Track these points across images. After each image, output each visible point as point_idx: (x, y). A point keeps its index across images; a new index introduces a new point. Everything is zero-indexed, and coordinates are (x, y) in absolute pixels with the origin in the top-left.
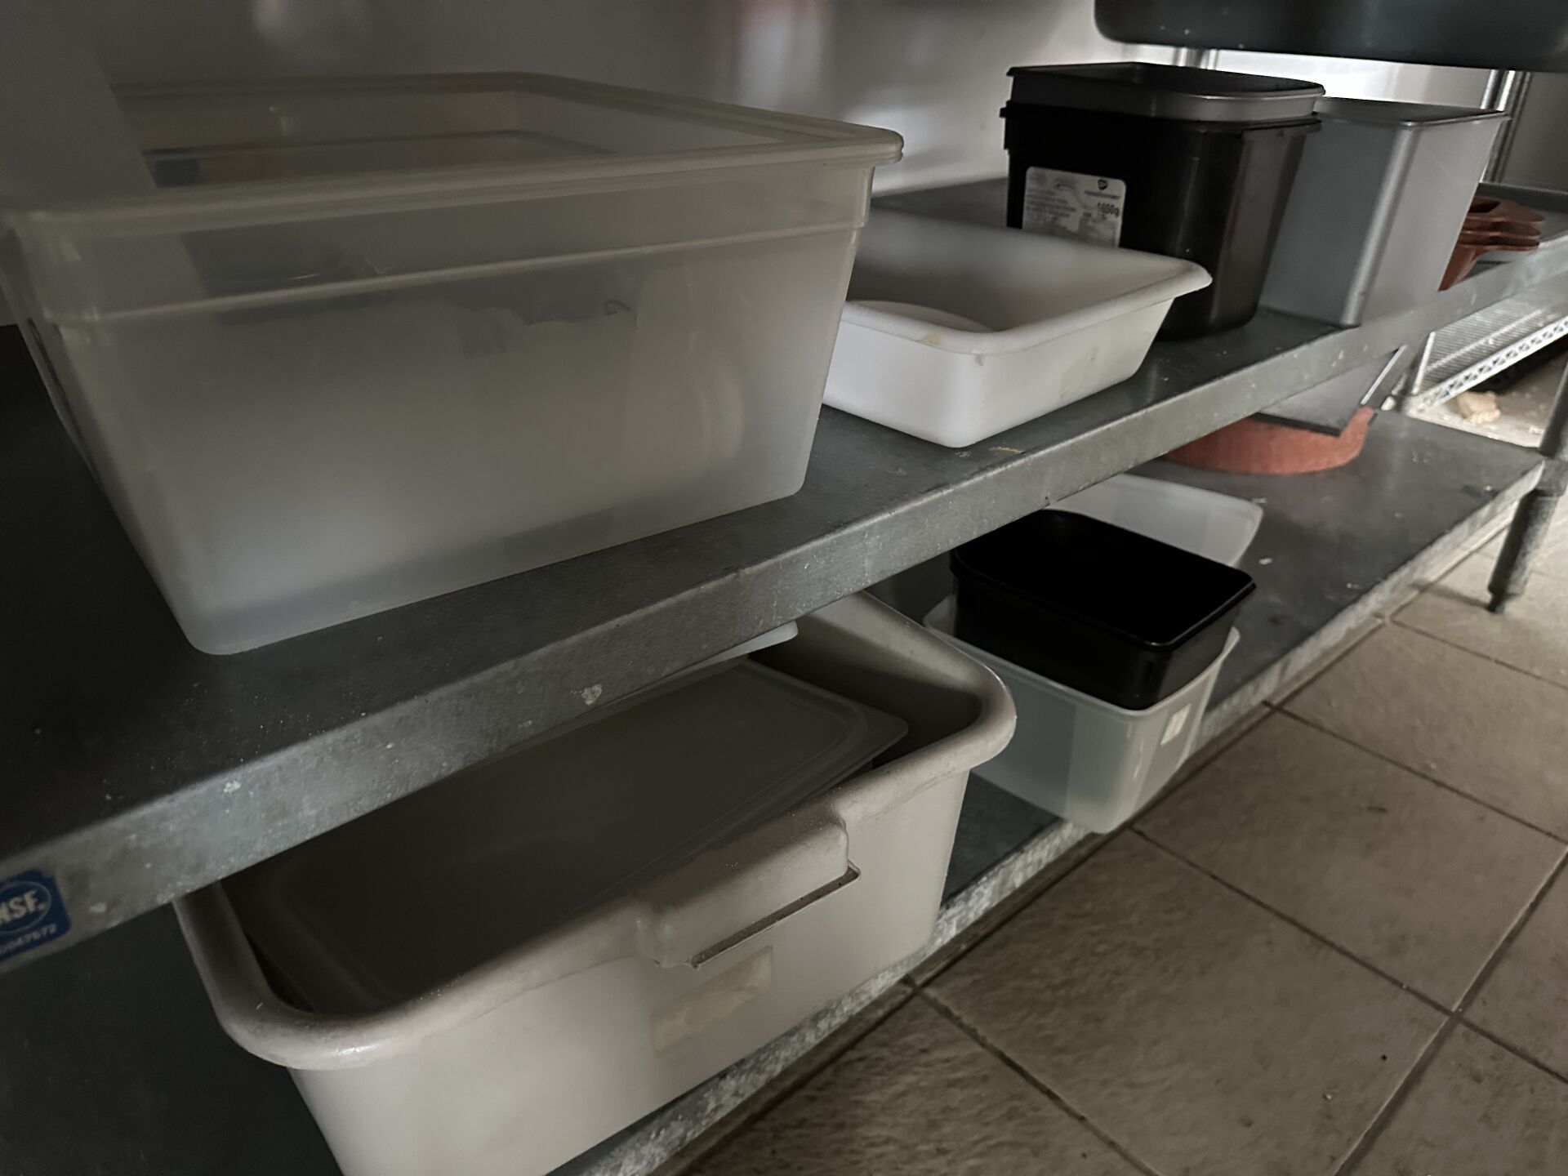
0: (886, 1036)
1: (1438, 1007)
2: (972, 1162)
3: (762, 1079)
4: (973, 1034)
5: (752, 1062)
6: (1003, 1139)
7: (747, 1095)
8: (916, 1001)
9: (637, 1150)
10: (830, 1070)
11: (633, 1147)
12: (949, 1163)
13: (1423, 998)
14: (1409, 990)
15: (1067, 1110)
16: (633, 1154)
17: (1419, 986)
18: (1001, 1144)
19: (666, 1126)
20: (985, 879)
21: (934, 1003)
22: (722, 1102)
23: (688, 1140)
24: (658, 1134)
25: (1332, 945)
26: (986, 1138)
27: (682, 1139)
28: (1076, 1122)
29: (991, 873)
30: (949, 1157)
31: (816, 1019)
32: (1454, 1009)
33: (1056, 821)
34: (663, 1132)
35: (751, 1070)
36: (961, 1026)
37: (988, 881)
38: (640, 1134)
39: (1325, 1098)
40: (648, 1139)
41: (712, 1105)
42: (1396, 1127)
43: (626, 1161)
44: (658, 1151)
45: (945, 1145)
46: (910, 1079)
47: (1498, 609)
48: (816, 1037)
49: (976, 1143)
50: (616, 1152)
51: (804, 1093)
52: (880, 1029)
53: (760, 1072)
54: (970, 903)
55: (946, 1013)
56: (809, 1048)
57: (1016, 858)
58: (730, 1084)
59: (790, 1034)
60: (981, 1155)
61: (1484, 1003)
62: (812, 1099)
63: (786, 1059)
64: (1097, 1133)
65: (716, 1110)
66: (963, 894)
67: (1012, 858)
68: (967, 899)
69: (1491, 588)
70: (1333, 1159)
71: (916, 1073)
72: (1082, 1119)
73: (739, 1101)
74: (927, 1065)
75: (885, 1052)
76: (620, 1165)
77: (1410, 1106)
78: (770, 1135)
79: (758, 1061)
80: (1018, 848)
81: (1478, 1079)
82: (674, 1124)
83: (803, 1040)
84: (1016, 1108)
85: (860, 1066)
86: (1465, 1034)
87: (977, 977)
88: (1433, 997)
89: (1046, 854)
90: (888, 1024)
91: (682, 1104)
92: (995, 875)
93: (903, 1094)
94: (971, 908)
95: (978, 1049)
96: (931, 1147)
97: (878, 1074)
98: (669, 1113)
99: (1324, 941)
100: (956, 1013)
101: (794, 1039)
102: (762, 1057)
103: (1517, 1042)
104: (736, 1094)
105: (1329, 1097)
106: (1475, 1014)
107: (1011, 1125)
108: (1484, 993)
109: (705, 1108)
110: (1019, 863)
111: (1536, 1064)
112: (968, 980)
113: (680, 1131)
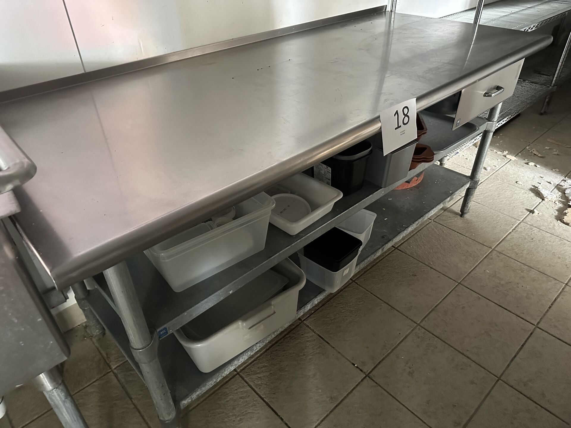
0: (295, 332)
1: (415, 322)
2: (310, 357)
3: (264, 344)
4: (313, 331)
5: (262, 341)
6: (317, 352)
7: (262, 346)
8: (302, 324)
9: (242, 357)
10: (283, 339)
11: (241, 356)
12: (306, 357)
13: (412, 321)
14: (410, 319)
15: (331, 346)
16: (242, 358)
17: (412, 318)
18: (317, 353)
19: (247, 353)
20: (308, 304)
21: (305, 324)
22: (257, 348)
23: (251, 355)
24: (246, 354)
25: (395, 309)
26: (314, 352)
27: (250, 355)
28: (332, 348)
29: (309, 303)
30: (306, 356)
31: (274, 333)
32: (418, 323)
33: (324, 290)
34: (247, 354)
35: (262, 342)
36: (311, 329)
37: (309, 304)
38: (243, 354)
39: (385, 342)
40: (244, 355)
41: (255, 349)
42: (399, 348)
43: (240, 359)
44: (246, 357)
45: (305, 354)
46: (299, 340)
47: (463, 216)
48: (275, 336)
49: (311, 353)
50: (238, 357)
51: (277, 344)
52: (293, 330)
53: (264, 342)
54: (305, 309)
55: (308, 326)
56: (273, 338)
57: (315, 299)
58: (258, 345)
59: (269, 335)
60: (312, 355)
61: (425, 321)
62: (279, 345)
63: (269, 340)
64: (336, 350)
65: (256, 350)
66: (303, 307)
67: (314, 299)
68: (304, 308)
69: (461, 211)
70: (384, 354)
71: (300, 339)
72: (334, 348)
73: (260, 348)
74: (303, 337)
75: (294, 335)
76: (239, 360)
77: (403, 343)
78: (270, 353)
79: (263, 341)
80: (316, 297)
81: (419, 338)
82: (248, 352)
83: (272, 336)
84: (320, 346)
85: (289, 338)
86: (419, 328)
87: (315, 318)
88: (414, 320)
89: (322, 297)
90: (295, 329)
91: (250, 349)
92: (310, 303)
93: (298, 343)
94: (306, 309)
95: (314, 334)
96: (302, 354)
97: (293, 340)
98: (248, 350)
99: (394, 308)
100: (310, 326)
101: (270, 336)
102: (264, 340)
103: (430, 330)
104: (260, 346)
105: (386, 342)
106: (422, 324)
107: (319, 349)
108: (426, 319)
109: (254, 349)
110: (316, 299)
111: (433, 334)
112: (313, 319)
113: (250, 353)
